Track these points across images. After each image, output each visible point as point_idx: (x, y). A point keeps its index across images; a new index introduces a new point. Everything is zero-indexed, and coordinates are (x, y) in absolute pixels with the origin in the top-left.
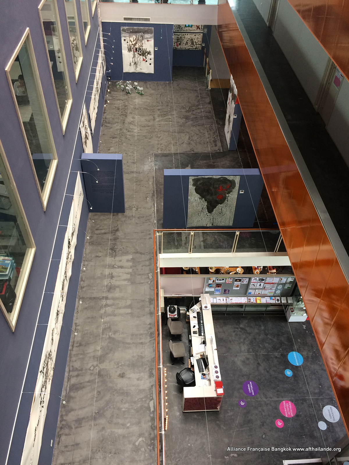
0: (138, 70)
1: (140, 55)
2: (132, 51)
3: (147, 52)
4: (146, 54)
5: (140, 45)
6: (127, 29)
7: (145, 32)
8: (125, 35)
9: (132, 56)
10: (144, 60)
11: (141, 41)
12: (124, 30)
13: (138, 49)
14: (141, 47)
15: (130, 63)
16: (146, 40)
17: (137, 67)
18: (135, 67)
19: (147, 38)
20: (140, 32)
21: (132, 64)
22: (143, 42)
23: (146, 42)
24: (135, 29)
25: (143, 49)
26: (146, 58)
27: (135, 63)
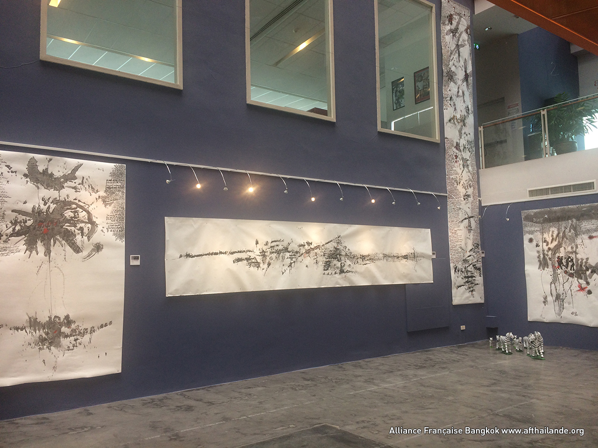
0: (567, 316)
1: (571, 275)
2: (550, 266)
3: (591, 267)
4: (588, 273)
5: (569, 249)
6: (535, 213)
7: (582, 215)
8: (533, 229)
9: (550, 279)
10: (582, 289)
11: (572, 240)
12: (529, 218)
13: (564, 261)
14: (573, 256)
15: (545, 298)
16: (585, 237)
17: (562, 307)
18: (557, 308)
19: (588, 231)
20: (569, 218)
21: (550, 299)
22: (579, 241)
23: (587, 241)
24: (555, 212)
25: (577, 260)
26: (588, 283)
27: (558, 297)
